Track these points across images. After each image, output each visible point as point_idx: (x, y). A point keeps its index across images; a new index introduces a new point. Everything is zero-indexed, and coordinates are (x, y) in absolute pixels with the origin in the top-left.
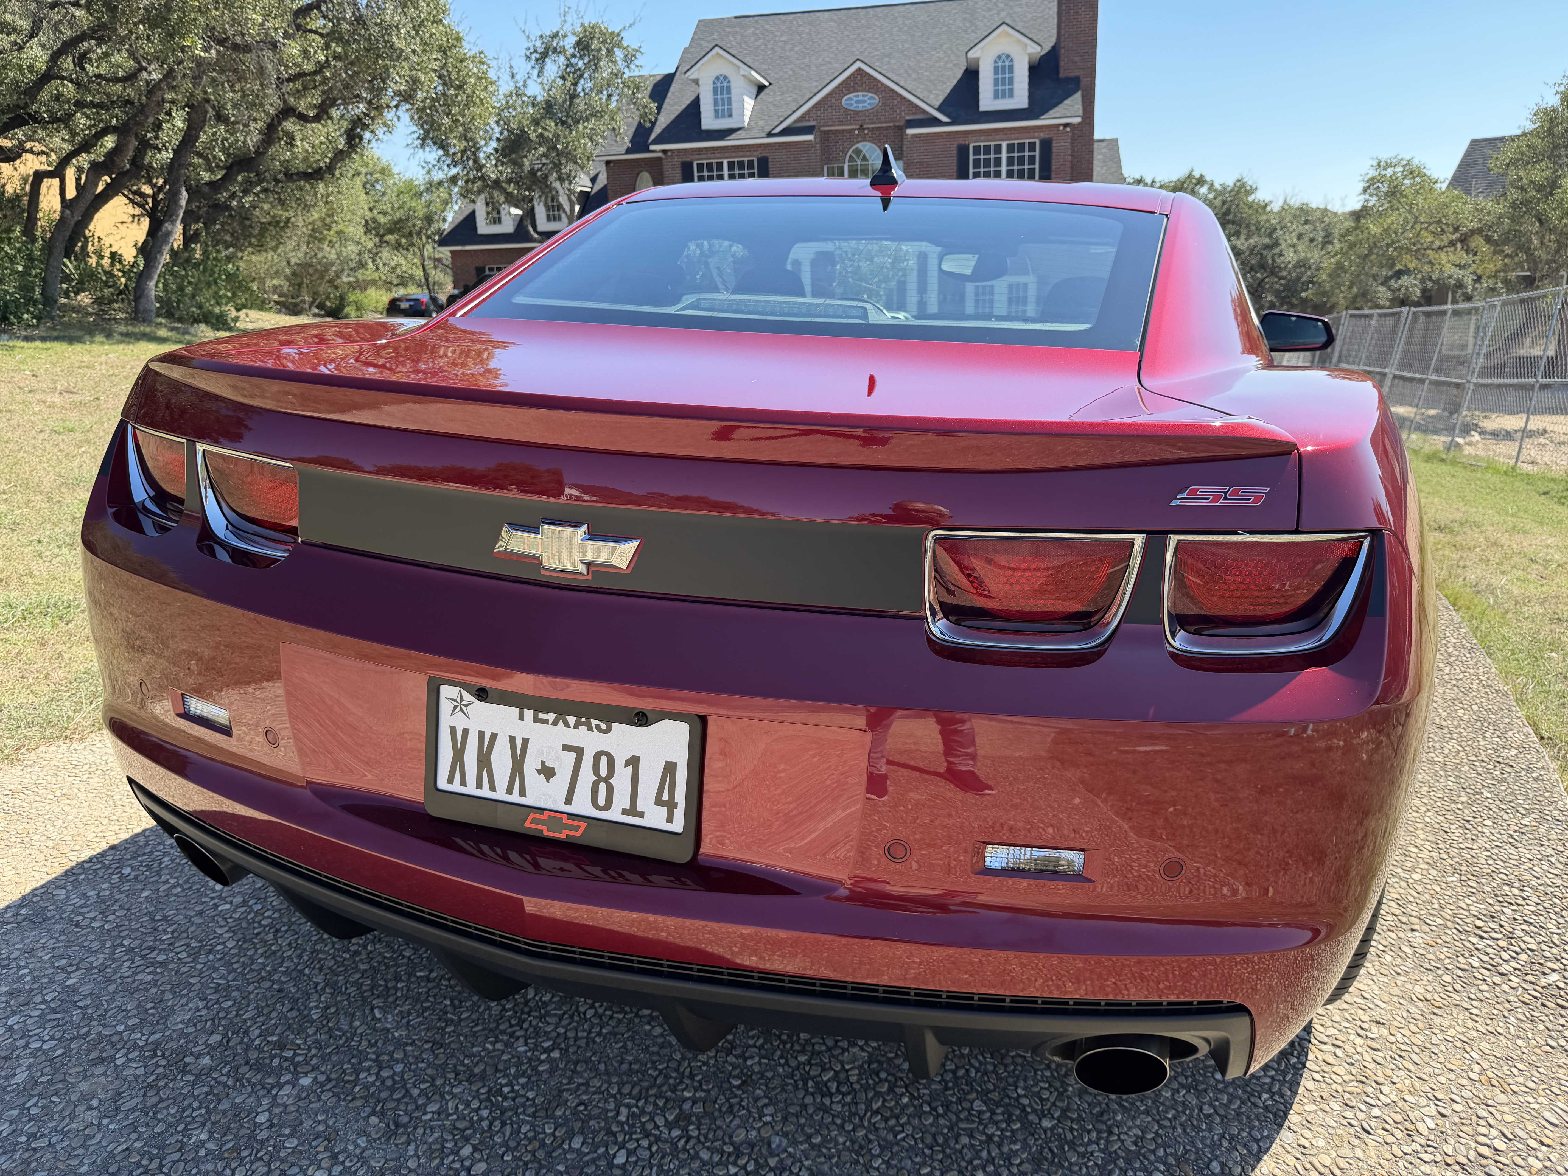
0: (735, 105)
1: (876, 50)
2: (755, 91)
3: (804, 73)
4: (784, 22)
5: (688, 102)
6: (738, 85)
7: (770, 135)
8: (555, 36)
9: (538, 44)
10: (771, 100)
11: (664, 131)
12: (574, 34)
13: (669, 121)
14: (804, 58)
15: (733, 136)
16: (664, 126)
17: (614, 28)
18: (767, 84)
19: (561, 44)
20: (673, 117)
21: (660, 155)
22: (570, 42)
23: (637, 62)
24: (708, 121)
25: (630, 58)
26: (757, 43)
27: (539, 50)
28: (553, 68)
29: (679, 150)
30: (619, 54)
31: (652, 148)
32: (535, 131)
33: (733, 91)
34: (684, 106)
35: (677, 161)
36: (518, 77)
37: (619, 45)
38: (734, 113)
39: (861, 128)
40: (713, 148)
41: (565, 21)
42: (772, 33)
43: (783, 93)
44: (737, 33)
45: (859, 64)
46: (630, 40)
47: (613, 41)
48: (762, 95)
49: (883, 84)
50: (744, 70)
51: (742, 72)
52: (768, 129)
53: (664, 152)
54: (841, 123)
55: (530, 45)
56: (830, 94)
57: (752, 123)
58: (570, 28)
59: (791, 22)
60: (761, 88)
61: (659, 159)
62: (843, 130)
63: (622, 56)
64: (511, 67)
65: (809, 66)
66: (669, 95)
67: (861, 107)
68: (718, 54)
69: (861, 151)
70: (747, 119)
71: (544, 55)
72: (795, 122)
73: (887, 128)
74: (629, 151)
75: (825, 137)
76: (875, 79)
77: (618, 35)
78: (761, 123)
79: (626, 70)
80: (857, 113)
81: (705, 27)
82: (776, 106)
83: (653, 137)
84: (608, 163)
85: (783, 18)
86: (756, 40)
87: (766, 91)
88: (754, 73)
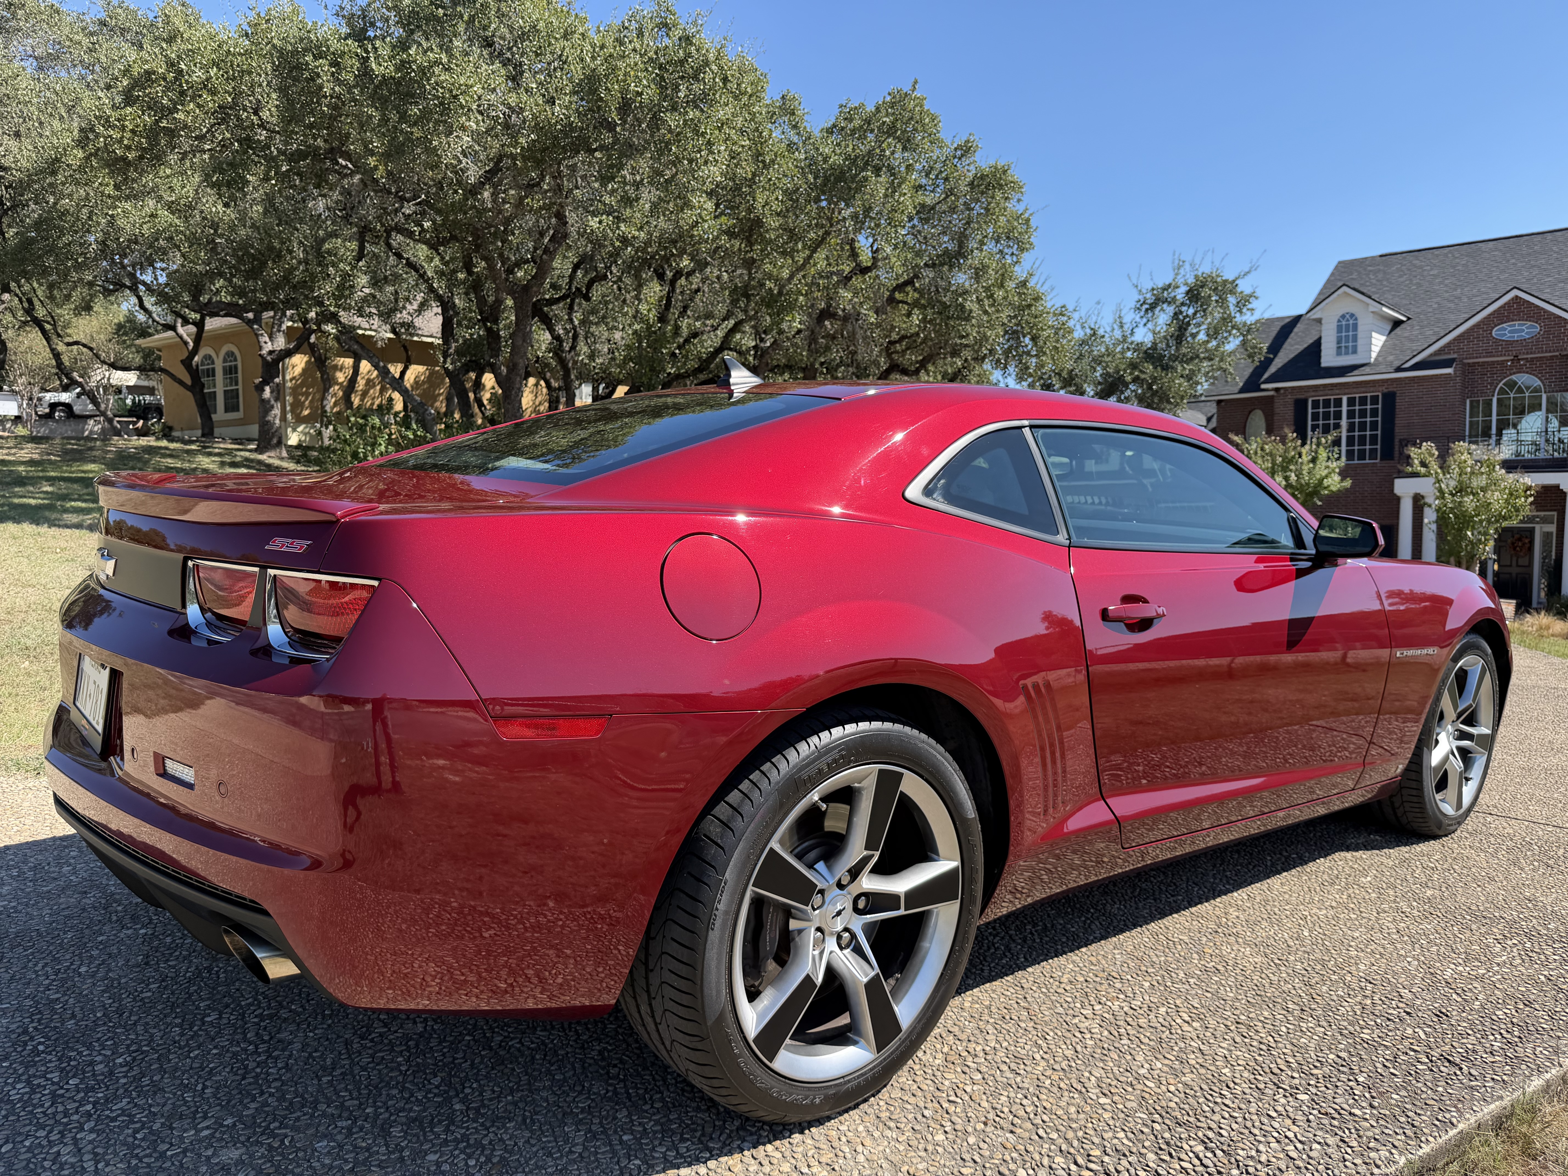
0: (1360, 342)
1: (1548, 276)
2: (1389, 328)
3: (1452, 305)
4: (1437, 256)
5: (1311, 341)
6: (1365, 321)
7: (1399, 369)
8: (1166, 288)
9: (1148, 296)
10: (1406, 334)
11: (1279, 370)
12: (1186, 284)
13: (1286, 360)
14: (1455, 290)
15: (1356, 372)
16: (1280, 365)
17: (1229, 275)
18: (1404, 319)
19: (1172, 295)
20: (1292, 356)
21: (1272, 393)
22: (1180, 294)
23: (1250, 306)
24: (1329, 358)
25: (1244, 302)
26: (1402, 279)
27: (1149, 301)
28: (1163, 318)
29: (1293, 388)
30: (1232, 300)
31: (1263, 386)
32: (1131, 374)
33: (1360, 328)
34: (1305, 346)
35: (1290, 399)
36: (1126, 327)
37: (1232, 292)
38: (1359, 349)
39: (1516, 359)
40: (1332, 385)
41: (1177, 274)
42: (1421, 267)
43: (1422, 327)
44: (1379, 270)
45: (1515, 292)
46: (1244, 286)
47: (1225, 288)
48: (1398, 331)
49: (1545, 311)
50: (1374, 306)
51: (1371, 309)
52: (1397, 364)
53: (1277, 390)
54: (1489, 354)
55: (1141, 298)
56: (1477, 326)
57: (1380, 359)
58: (1182, 280)
59: (1446, 255)
60: (1397, 323)
61: (1272, 397)
62: (1493, 363)
63: (1235, 303)
64: (1120, 317)
65: (1459, 298)
66: (1292, 335)
67: (1516, 337)
68: (1345, 293)
69: (1515, 383)
70: (1374, 355)
71: (1152, 307)
72: (1431, 355)
73: (1552, 358)
74: (1241, 391)
75: (1469, 371)
76: (1537, 306)
77: (1234, 281)
78: (1391, 358)
79: (1238, 315)
80: (1510, 343)
81: (1344, 267)
82: (1412, 341)
83: (1266, 376)
84: (1219, 402)
85: (1436, 252)
86: (1401, 276)
87: (1403, 326)
88: (1385, 309)
